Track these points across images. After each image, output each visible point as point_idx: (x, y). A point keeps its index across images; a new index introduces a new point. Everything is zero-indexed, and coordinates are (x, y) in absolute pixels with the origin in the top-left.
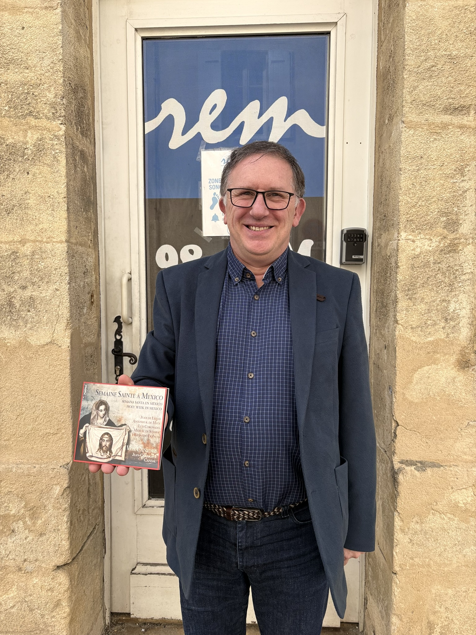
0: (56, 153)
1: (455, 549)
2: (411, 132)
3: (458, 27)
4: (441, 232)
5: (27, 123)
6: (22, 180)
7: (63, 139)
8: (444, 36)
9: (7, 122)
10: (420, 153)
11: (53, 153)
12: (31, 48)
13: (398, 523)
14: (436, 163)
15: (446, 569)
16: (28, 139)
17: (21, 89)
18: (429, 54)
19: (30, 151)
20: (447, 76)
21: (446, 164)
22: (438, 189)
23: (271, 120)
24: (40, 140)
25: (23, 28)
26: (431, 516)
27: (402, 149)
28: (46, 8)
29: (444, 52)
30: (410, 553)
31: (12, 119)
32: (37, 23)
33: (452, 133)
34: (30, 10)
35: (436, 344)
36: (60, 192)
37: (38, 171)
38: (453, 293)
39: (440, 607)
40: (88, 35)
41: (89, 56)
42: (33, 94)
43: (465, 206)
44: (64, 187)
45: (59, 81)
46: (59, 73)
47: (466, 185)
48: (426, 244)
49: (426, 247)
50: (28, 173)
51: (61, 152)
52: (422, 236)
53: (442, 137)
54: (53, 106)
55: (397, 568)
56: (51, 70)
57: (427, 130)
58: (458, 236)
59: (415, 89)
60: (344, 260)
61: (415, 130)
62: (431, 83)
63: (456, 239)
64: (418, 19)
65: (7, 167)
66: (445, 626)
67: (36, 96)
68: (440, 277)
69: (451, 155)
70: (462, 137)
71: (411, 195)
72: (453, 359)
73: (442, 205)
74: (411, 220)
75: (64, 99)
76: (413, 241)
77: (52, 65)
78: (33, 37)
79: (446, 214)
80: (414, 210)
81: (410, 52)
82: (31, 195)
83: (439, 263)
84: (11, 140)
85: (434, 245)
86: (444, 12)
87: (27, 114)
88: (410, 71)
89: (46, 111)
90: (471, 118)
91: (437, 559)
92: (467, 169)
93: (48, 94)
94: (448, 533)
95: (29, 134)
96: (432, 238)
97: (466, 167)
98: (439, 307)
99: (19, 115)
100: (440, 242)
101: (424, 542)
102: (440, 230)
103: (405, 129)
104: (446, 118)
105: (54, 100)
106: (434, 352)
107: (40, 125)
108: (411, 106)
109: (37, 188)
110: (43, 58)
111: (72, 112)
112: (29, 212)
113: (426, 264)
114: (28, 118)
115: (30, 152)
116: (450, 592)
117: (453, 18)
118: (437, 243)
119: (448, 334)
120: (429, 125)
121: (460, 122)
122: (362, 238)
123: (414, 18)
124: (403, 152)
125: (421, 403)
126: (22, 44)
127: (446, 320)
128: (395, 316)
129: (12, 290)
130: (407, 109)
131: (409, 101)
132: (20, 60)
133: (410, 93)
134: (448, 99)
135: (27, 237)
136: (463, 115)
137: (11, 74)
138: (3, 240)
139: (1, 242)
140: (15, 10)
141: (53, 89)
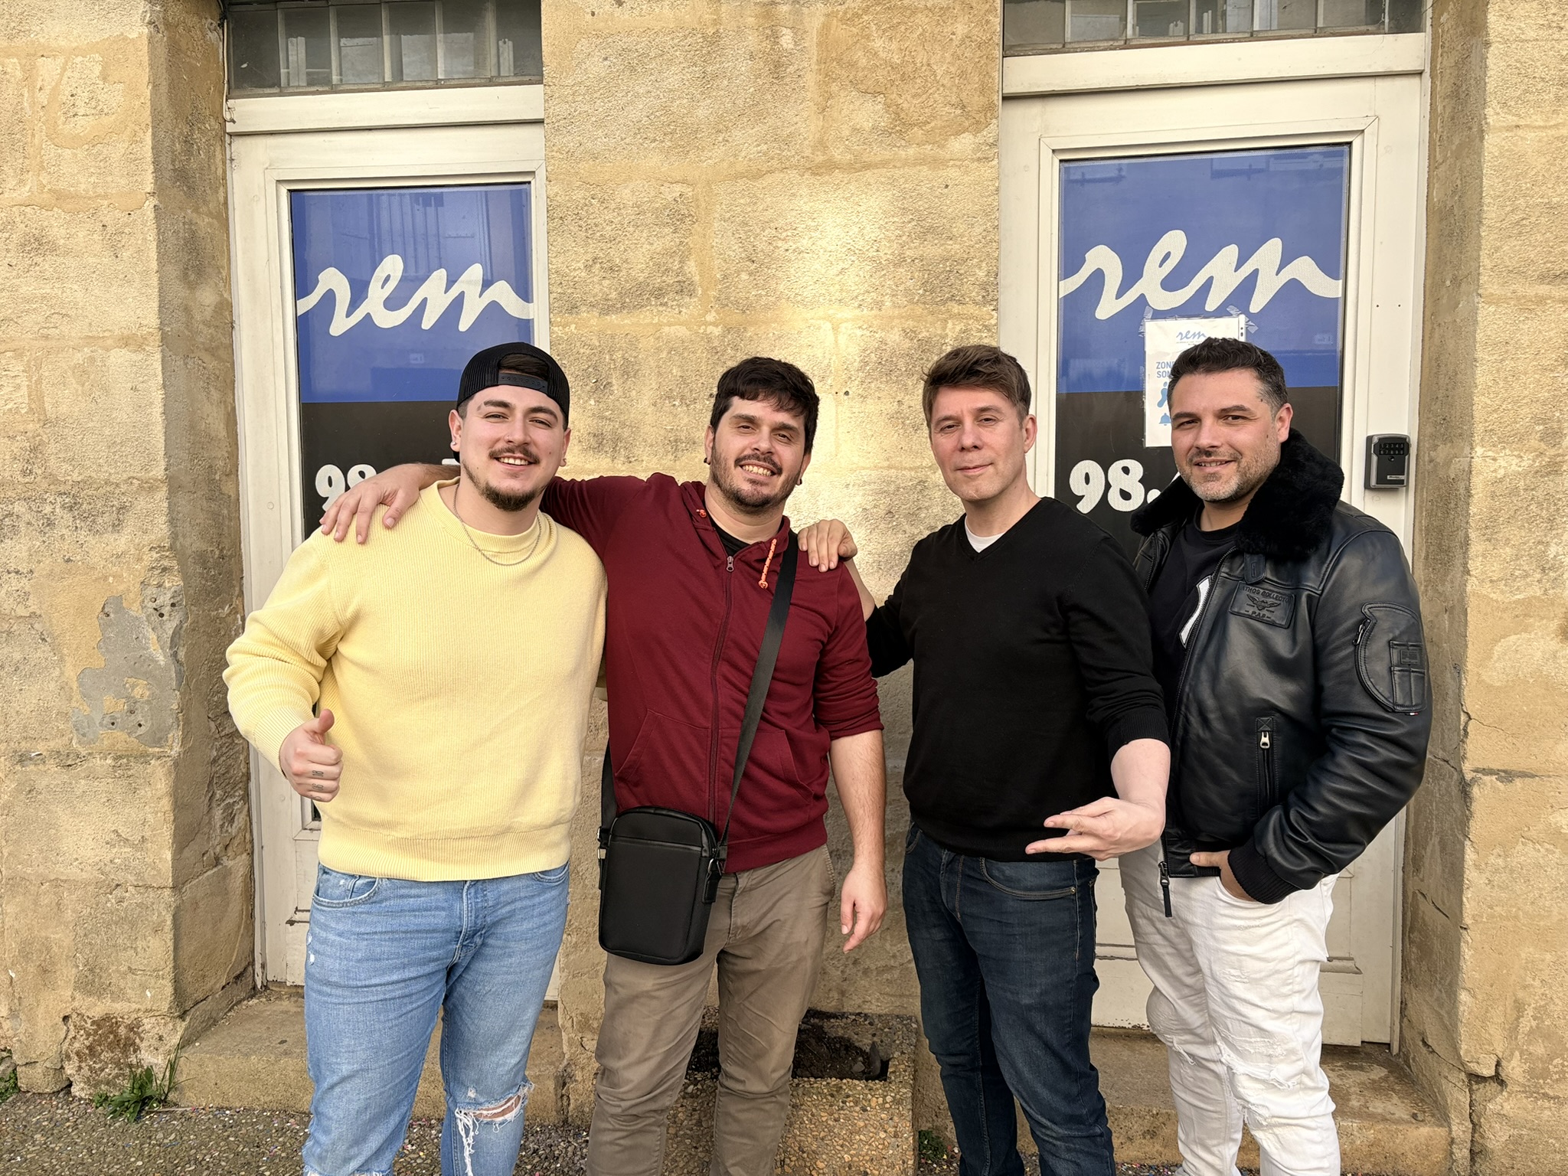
1: (1555, 895)
2: (1492, 309)
4: (1537, 446)
5: (948, 311)
7: (995, 329)
8: (1540, 178)
9: (921, 310)
10: (1504, 337)
12: (956, 212)
13: (1470, 856)
14: (1528, 350)
15: (1542, 923)
16: (947, 331)
17: (941, 266)
18: (1518, 202)
20: (1544, 232)
21: (1543, 351)
22: (1532, 386)
23: (1255, 273)
24: (965, 332)
25: (947, 186)
26: (1520, 847)
27: (1478, 331)
28: (979, 160)
29: (1539, 200)
30: (1489, 899)
31: (928, 306)
32: (966, 179)
33: (1551, 309)
34: (958, 163)
35: (1527, 603)
38: (1554, 532)
39: (1534, 980)
42: (957, 272)
45: (994, 254)
48: (1514, 462)
49: (1513, 467)
52: (1508, 452)
53: (1536, 314)
54: (985, 287)
55: (1468, 920)
56: (983, 241)
57: (1515, 305)
58: (1561, 451)
59: (1496, 251)
60: (1373, 482)
61: (1498, 306)
62: (1520, 242)
63: (1558, 455)
64: (1502, 155)
66: (1540, 1006)
67: (961, 275)
68: (1534, 510)
69: (1551, 339)
71: (1492, 396)
72: (1554, 625)
73: (1537, 408)
74: (1491, 430)
76: (1494, 459)
77: (984, 234)
78: (959, 198)
79: (1544, 421)
80: (1496, 416)
81: (1489, 200)
83: (1532, 490)
84: (925, 333)
85: (1525, 464)
86: (1541, 144)
87: (948, 298)
88: (1489, 226)
89: (974, 294)
91: (1528, 908)
93: (977, 271)
94: (1546, 871)
95: (950, 325)
96: (1522, 454)
98: (1532, 552)
99: (937, 300)
100: (1534, 461)
101: (1510, 884)
102: (1534, 443)
103: (1483, 304)
104: (1543, 289)
105: (985, 279)
106: (1525, 615)
107: (966, 312)
108: (1491, 274)
113: (1514, 492)
114: (949, 303)
116: (1548, 957)
117: (1553, 153)
118: (1531, 462)
119: (1546, 590)
120: (1518, 299)
122: (1403, 449)
123: (1496, 154)
124: (1479, 336)
125: (1506, 687)
126: (945, 208)
127: (1543, 570)
128: (1465, 565)
129: (916, 532)
130: (1485, 278)
131: (1489, 267)
132: (941, 228)
133: (1490, 255)
134: (1545, 263)
137: (929, 247)
138: (907, 465)
139: (905, 468)
140: (936, 163)
141: (984, 265)
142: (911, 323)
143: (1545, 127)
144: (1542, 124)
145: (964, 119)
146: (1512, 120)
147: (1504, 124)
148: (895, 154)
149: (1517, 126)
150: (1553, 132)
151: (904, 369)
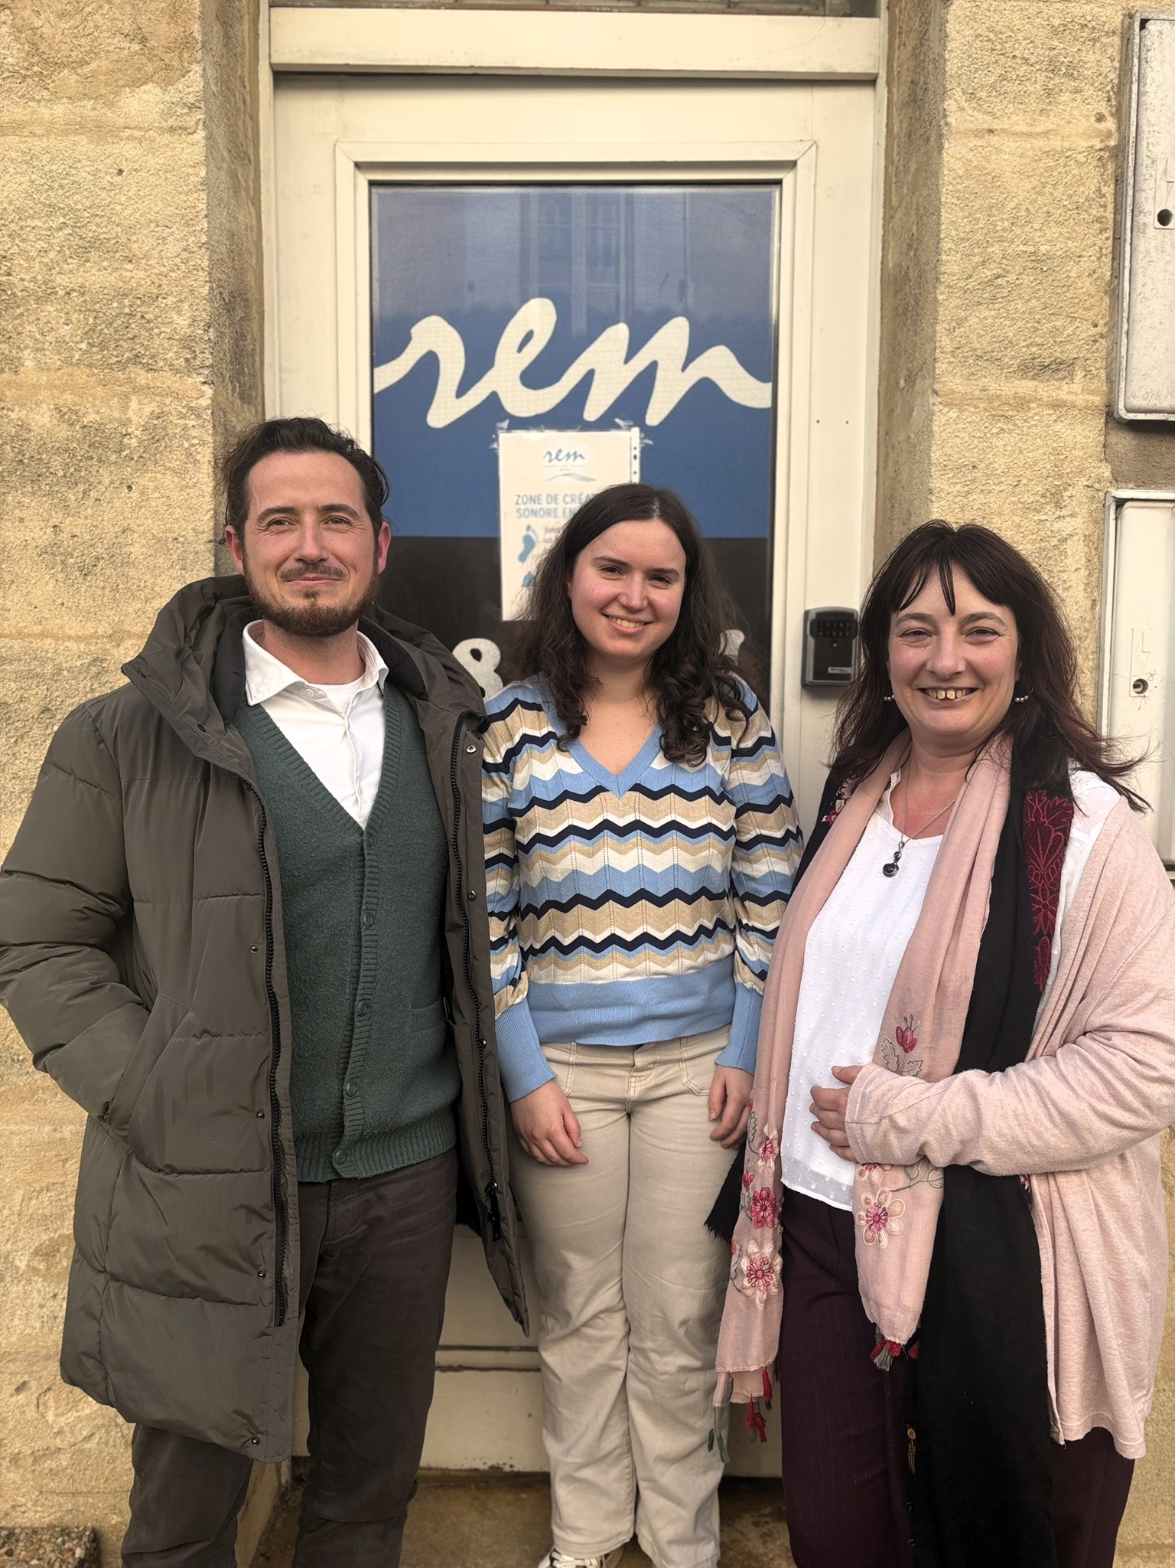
0: (193, 445)
2: (953, 414)
3: (1052, 194)
5: (129, 380)
6: (117, 503)
7: (207, 415)
8: (1023, 213)
9: (84, 377)
10: (972, 457)
11: (186, 445)
12: (137, 216)
14: (1003, 479)
16: (130, 414)
17: (115, 304)
18: (990, 250)
19: (134, 440)
20: (1027, 297)
21: (1025, 481)
23: (653, 367)
24: (158, 418)
25: (121, 172)
27: (934, 448)
28: (172, 130)
29: (1022, 248)
31: (96, 371)
32: (152, 161)
33: (1037, 418)
34: (137, 133)
36: (201, 529)
37: (151, 484)
40: (251, 177)
41: (254, 222)
42: (142, 317)
43: (1064, 571)
44: (209, 520)
45: (201, 290)
46: (201, 273)
47: (1067, 526)
50: (130, 488)
51: (203, 444)
53: (1015, 425)
54: (187, 343)
56: (183, 267)
57: (985, 410)
59: (959, 325)
60: (810, 677)
61: (961, 411)
62: (993, 313)
64: (968, 174)
65: (83, 474)
67: (148, 322)
69: (1035, 463)
70: (1058, 427)
75: (211, 330)
77: (185, 255)
78: (141, 193)
81: (949, 246)
82: (136, 535)
84: (94, 416)
86: (1023, 161)
87: (129, 360)
88: (949, 286)
89: (171, 354)
90: (1076, 387)
92: (1068, 493)
93: (175, 317)
95: (134, 404)
97: (1065, 490)
99: (111, 361)
103: (941, 407)
104: (1025, 386)
105: (188, 331)
107: (159, 384)
108: (952, 359)
109: (150, 521)
110: (164, 239)
111: (224, 355)
112: (132, 572)
114: (131, 368)
115: (134, 442)
117: (1041, 175)
120: (990, 400)
121: (1054, 394)
122: (850, 629)
123: (960, 172)
124: (935, 455)
126: (119, 208)
130: (944, 366)
131: (949, 349)
132: (113, 241)
133: (950, 331)
134: (1028, 346)
135: (127, 628)
136: (1060, 379)
137: (94, 271)
138: (72, 632)
139: (70, 638)
140: (102, 132)
141: (186, 306)
142: (68, 397)
143: (1029, 135)
144: (1025, 129)
145: (145, 60)
146: (982, 120)
147: (972, 126)
148: (32, 113)
149: (991, 131)
150: (1040, 143)
151: (61, 473)
